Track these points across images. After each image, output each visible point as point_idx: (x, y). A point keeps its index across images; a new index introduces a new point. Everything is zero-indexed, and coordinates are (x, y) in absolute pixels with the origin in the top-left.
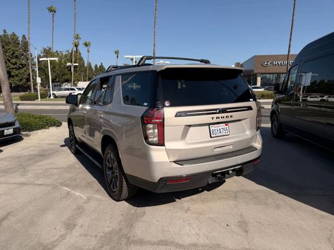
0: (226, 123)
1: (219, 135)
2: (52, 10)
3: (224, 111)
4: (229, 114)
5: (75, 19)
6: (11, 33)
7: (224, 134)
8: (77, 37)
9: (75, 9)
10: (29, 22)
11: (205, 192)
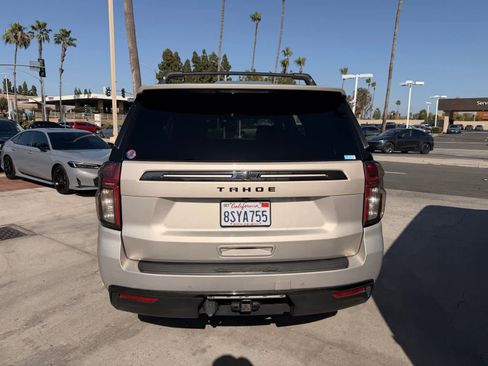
0: (266, 201)
1: (242, 223)
2: (256, 19)
3: (254, 176)
4: (266, 185)
5: (282, 28)
6: (211, 53)
7: (255, 223)
8: (287, 53)
9: (283, 13)
10: (221, 37)
11: (273, 325)
